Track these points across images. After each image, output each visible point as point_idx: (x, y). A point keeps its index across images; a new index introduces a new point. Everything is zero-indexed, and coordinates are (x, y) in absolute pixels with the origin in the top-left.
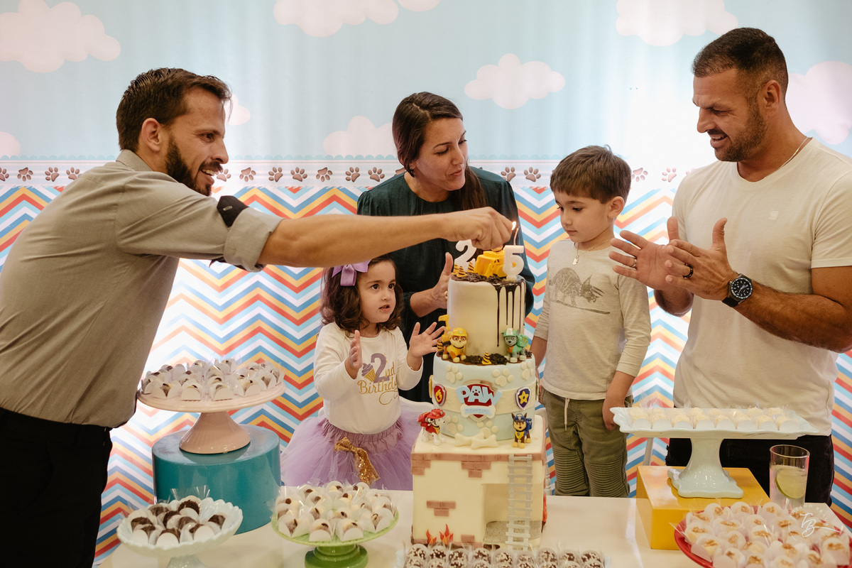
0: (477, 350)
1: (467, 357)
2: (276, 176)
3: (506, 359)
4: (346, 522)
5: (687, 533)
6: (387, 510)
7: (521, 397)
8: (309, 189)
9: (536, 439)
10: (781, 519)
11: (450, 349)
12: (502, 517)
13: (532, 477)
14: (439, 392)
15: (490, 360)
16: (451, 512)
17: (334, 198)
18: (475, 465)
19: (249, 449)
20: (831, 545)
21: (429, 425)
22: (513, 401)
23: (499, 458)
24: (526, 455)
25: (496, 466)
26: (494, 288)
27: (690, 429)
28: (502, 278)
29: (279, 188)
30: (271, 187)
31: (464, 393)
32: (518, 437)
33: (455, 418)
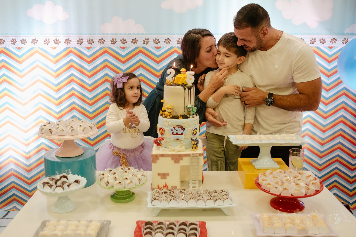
0: (176, 113)
1: (172, 116)
2: (80, 42)
3: (188, 117)
4: (128, 181)
5: (260, 181)
6: (143, 176)
7: (194, 131)
8: (94, 48)
9: (200, 148)
10: (295, 175)
11: (166, 113)
12: (187, 179)
13: (199, 162)
14: (161, 130)
15: (182, 117)
16: (168, 177)
17: (106, 52)
18: (177, 158)
19: (83, 155)
20: (313, 183)
21: (158, 143)
22: (191, 133)
23: (186, 155)
24: (197, 154)
25: (185, 159)
26: (183, 88)
27: (259, 142)
28: (186, 85)
29: (82, 47)
30: (78, 47)
31: (172, 130)
32: (193, 147)
33: (168, 140)
